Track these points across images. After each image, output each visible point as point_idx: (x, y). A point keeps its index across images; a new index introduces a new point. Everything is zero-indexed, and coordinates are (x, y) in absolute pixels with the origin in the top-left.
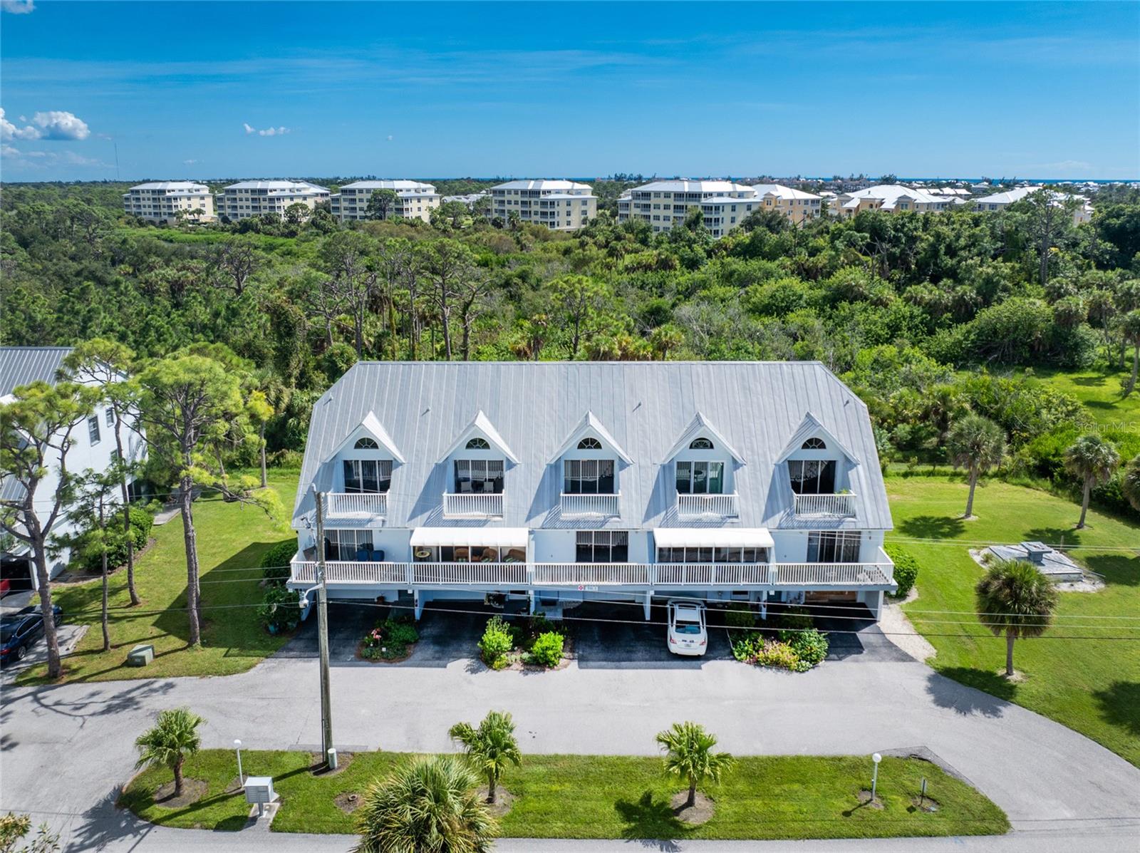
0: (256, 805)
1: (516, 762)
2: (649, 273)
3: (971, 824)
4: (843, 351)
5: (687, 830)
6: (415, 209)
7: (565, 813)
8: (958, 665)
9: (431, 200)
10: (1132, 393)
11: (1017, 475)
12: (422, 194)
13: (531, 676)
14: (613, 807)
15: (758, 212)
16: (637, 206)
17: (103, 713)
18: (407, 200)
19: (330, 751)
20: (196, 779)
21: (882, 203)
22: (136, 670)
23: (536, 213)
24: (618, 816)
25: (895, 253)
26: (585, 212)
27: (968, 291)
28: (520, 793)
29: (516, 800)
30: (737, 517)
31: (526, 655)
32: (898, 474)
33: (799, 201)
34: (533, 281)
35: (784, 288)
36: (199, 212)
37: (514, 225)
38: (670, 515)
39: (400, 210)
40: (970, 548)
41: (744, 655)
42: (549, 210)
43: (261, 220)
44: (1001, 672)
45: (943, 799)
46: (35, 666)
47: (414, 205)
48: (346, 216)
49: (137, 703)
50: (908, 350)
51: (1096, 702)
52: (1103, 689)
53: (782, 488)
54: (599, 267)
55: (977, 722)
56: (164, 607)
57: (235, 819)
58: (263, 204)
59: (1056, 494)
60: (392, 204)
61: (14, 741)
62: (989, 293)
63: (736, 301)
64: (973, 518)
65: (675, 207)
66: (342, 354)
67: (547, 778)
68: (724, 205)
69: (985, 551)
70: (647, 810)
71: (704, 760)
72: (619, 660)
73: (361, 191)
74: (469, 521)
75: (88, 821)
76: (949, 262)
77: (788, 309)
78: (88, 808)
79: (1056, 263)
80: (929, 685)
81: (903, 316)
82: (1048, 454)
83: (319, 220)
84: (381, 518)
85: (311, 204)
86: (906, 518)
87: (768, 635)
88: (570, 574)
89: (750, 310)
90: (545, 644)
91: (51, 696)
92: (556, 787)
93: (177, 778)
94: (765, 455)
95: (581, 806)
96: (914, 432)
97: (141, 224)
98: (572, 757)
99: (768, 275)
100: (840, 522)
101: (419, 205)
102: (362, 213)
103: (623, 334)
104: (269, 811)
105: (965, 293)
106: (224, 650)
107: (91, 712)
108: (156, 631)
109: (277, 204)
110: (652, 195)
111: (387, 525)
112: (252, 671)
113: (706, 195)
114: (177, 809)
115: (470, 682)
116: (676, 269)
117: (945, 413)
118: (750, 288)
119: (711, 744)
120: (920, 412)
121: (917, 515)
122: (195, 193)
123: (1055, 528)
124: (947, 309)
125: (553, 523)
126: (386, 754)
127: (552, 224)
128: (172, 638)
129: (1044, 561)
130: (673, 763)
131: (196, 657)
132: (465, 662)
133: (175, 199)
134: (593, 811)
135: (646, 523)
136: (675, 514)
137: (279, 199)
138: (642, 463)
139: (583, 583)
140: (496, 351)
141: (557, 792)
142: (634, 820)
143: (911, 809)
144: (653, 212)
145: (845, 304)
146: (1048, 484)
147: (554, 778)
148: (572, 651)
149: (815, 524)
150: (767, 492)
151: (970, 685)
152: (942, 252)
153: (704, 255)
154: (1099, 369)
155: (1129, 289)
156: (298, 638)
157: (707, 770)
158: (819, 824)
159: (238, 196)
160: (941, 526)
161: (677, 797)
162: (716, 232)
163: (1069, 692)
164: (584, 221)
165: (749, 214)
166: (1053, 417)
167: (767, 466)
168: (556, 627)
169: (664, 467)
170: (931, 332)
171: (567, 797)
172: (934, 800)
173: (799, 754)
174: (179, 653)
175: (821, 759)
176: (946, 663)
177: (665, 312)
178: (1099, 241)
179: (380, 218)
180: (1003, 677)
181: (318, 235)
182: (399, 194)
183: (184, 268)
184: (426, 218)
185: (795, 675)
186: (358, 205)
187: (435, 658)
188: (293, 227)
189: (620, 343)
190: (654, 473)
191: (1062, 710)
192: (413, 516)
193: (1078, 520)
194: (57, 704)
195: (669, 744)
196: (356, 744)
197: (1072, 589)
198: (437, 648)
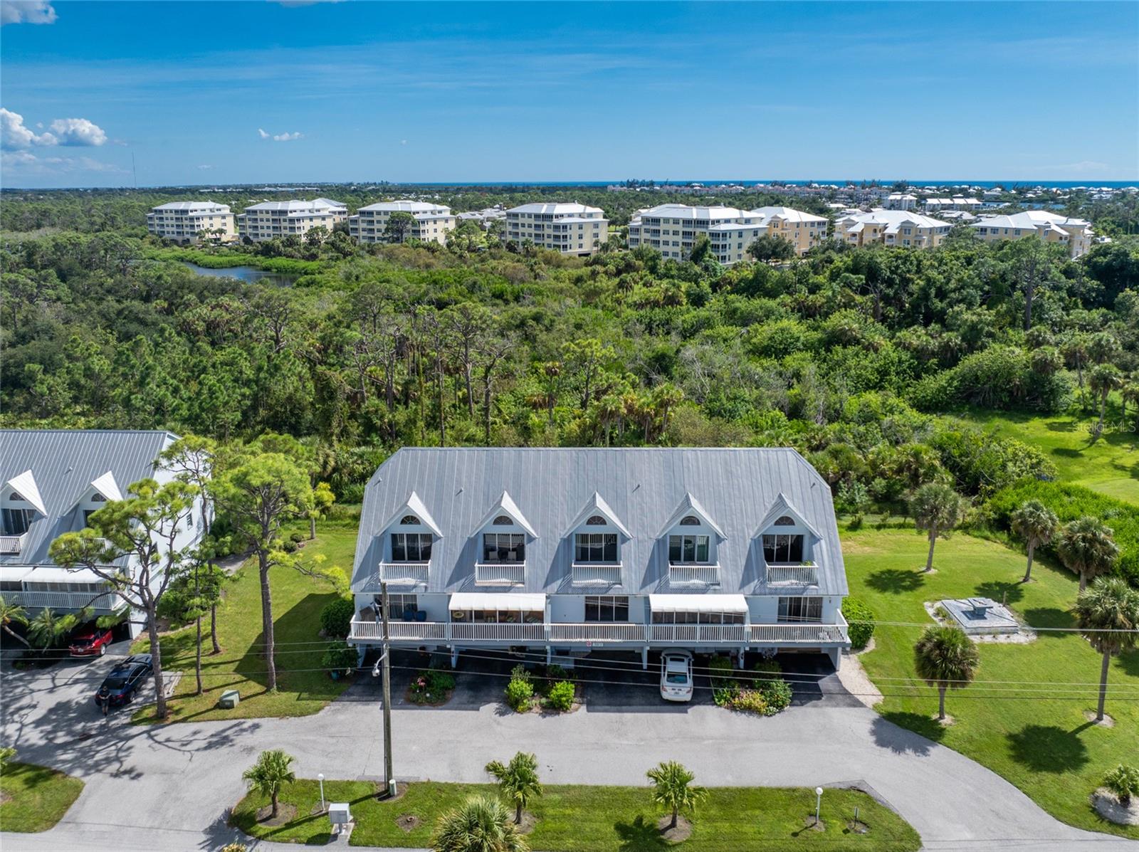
0: (336, 825)
1: (538, 793)
2: (657, 310)
3: (891, 843)
4: (833, 398)
5: (669, 846)
6: (431, 231)
7: (575, 832)
8: (901, 710)
9: (447, 221)
10: (1099, 441)
11: (978, 528)
12: (438, 216)
13: (548, 718)
14: (613, 827)
15: (764, 238)
16: (647, 231)
17: (206, 748)
18: (423, 222)
19: (392, 782)
20: (287, 803)
21: (886, 228)
22: (227, 711)
23: (549, 236)
24: (616, 835)
25: (889, 295)
26: (596, 235)
27: (954, 338)
28: (540, 816)
29: (538, 821)
30: (719, 584)
31: (544, 700)
32: (872, 526)
33: (806, 224)
34: (546, 322)
35: (782, 330)
36: (221, 231)
37: (528, 251)
38: (663, 583)
39: (417, 232)
40: (925, 601)
41: (723, 701)
42: (562, 234)
43: (282, 242)
44: (935, 716)
45: (873, 824)
46: (145, 708)
47: (430, 226)
48: (364, 237)
49: (231, 741)
50: (893, 400)
51: (1009, 743)
52: (1016, 732)
53: (757, 559)
54: (609, 299)
55: (909, 759)
56: (241, 656)
57: (321, 835)
58: (284, 224)
59: (1011, 547)
60: (409, 226)
61: (139, 771)
62: (974, 339)
63: (738, 341)
64: (933, 571)
65: (684, 233)
66: (376, 411)
67: (561, 804)
68: (731, 232)
69: (938, 605)
70: (640, 830)
71: (683, 793)
72: (621, 705)
73: (379, 213)
74: (497, 587)
75: (209, 837)
76: (939, 305)
77: (786, 352)
78: (207, 826)
79: (1042, 305)
80: (873, 727)
81: (892, 362)
82: (1006, 510)
83: (338, 243)
84: (424, 584)
85: (329, 224)
86: (873, 571)
87: (743, 684)
88: (580, 632)
89: (750, 351)
90: (560, 692)
91: (162, 734)
92: (568, 811)
93: (274, 802)
94: (743, 531)
95: (587, 827)
96: (889, 487)
97: (165, 244)
98: (581, 787)
99: (769, 314)
100: (805, 589)
101: (435, 226)
102: (380, 235)
103: (629, 393)
104: (346, 829)
105: (950, 340)
106: (296, 694)
107: (196, 747)
108: (238, 677)
109: (297, 225)
110: (662, 221)
111: (429, 591)
112: (321, 713)
113: (713, 222)
114: (276, 828)
115: (499, 724)
116: (682, 305)
117: (916, 469)
118: (752, 328)
119: (689, 779)
120: (895, 467)
121: (884, 569)
122: (217, 213)
123: (1003, 582)
124: (933, 354)
125: (567, 588)
126: (435, 783)
127: (565, 247)
128: (252, 683)
129: (986, 615)
130: (659, 795)
131: (274, 701)
132: (494, 706)
133: (198, 219)
134: (597, 830)
135: (643, 590)
136: (667, 582)
137: (298, 220)
138: (640, 537)
139: (590, 640)
140: (513, 399)
141: (569, 815)
142: (630, 838)
143: (846, 831)
144: (662, 238)
145: (839, 348)
146: (1005, 537)
147: (567, 804)
148: (582, 696)
149: (784, 591)
150: (744, 562)
151: (907, 728)
152: (933, 295)
153: (709, 290)
154: (1072, 414)
155: (1100, 340)
156: (357, 684)
157: (685, 801)
158: (772, 843)
159: (259, 216)
160: (903, 580)
161: (663, 819)
162: (724, 258)
163: (988, 734)
164: (596, 244)
165: (755, 239)
166: (1018, 470)
167: (745, 540)
168: (568, 675)
169: (658, 541)
170: (918, 377)
171: (577, 820)
172: (865, 824)
173: (762, 785)
174: (260, 697)
175: (779, 789)
176: (891, 709)
177: (670, 358)
178: (1086, 279)
179: (397, 240)
180: (936, 721)
181: (338, 259)
182: (416, 217)
183: (218, 306)
184: (442, 241)
185: (764, 718)
186: (376, 226)
187: (469, 702)
188: (314, 250)
189: (626, 402)
190: (650, 545)
191: (979, 750)
192: (450, 583)
193: (1024, 574)
194: (168, 740)
195: (657, 779)
196: (410, 775)
197: (1008, 640)
198: (471, 693)
